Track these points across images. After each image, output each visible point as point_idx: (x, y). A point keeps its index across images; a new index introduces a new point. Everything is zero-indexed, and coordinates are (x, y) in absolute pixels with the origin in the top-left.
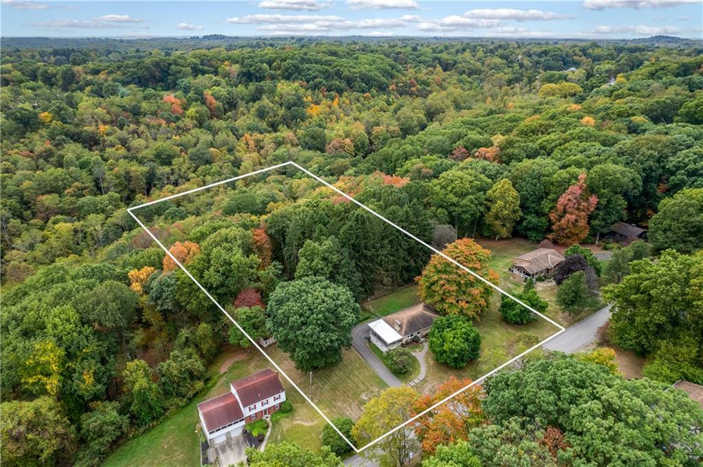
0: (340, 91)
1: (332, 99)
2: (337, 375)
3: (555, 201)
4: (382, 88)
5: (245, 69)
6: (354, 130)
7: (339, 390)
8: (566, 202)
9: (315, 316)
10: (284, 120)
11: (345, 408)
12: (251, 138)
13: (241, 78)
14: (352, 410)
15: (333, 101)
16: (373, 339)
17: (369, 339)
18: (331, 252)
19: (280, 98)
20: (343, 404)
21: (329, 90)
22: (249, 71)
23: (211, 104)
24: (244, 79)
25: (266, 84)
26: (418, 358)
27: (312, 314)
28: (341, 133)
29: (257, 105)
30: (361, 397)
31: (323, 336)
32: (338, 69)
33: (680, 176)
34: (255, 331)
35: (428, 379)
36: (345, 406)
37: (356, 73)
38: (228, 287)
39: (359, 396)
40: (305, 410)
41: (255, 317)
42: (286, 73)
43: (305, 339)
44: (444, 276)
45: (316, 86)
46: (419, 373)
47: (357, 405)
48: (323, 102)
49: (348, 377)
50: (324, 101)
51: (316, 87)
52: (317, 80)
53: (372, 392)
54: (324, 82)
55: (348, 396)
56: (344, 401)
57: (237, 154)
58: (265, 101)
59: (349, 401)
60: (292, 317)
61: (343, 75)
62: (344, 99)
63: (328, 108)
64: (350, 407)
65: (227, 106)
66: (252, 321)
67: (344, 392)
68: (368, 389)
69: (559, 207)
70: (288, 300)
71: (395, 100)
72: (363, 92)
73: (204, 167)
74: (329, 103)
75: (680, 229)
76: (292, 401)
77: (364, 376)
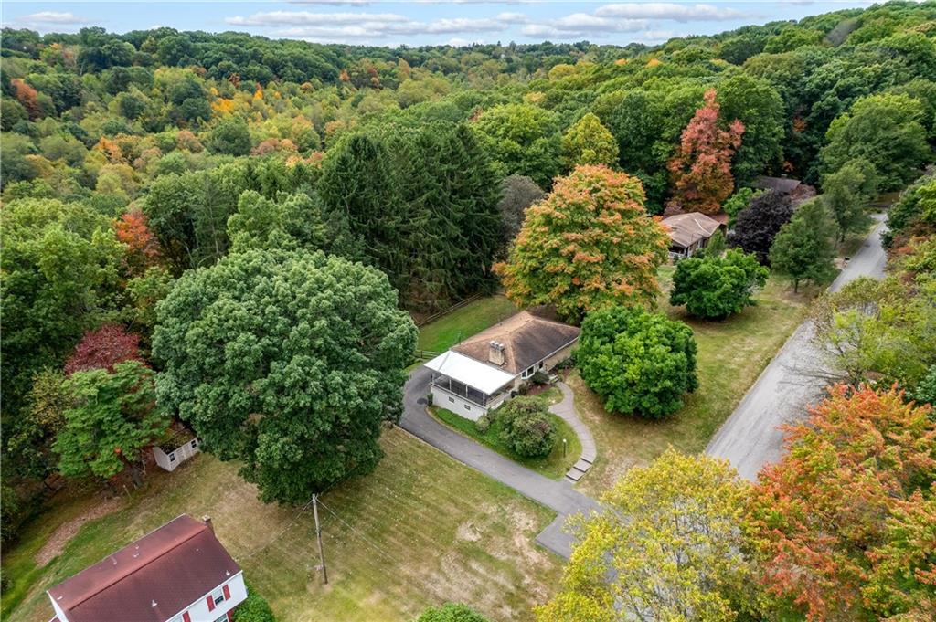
0: (263, 81)
1: (252, 91)
2: (376, 497)
3: (676, 140)
4: (328, 78)
5: (91, 48)
6: (296, 126)
7: (392, 533)
8: (697, 134)
9: (303, 325)
10: (174, 118)
11: (427, 577)
12: (113, 144)
13: (86, 65)
14: (448, 580)
15: (254, 94)
16: (442, 398)
17: (429, 402)
18: (308, 218)
19: (162, 91)
20: (417, 570)
21: (245, 77)
22: (99, 52)
23: (27, 97)
24: (91, 66)
25: (134, 70)
26: (563, 416)
27: (295, 321)
28: (274, 130)
29: (120, 96)
30: (459, 536)
31: (338, 379)
32: (255, 51)
33: (830, 97)
34: (130, 426)
35: (608, 454)
36: (424, 571)
37: (284, 55)
38: (36, 325)
39: (452, 536)
40: (311, 612)
41: (126, 389)
42: (169, 56)
43: (285, 400)
44: (573, 235)
45: (223, 73)
46: (579, 447)
47: (456, 560)
48: (237, 95)
49: (409, 495)
50: (239, 94)
51: (220, 75)
52: (224, 63)
53: (484, 517)
54: (235, 66)
55: (424, 544)
56: (417, 559)
57: (87, 165)
58: (135, 91)
59: (430, 556)
60: (234, 339)
61: (265, 57)
62: (271, 90)
63: (247, 104)
64: (439, 571)
65: (61, 103)
66: (120, 400)
67: (410, 535)
68: (470, 513)
69: (686, 146)
70: (213, 298)
71: (351, 93)
72: (300, 81)
73: (17, 185)
74: (249, 96)
75: (878, 153)
76: (268, 593)
77: (448, 484)
